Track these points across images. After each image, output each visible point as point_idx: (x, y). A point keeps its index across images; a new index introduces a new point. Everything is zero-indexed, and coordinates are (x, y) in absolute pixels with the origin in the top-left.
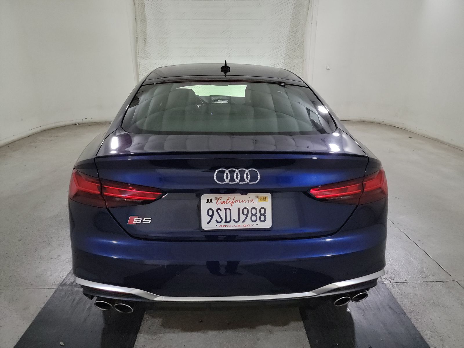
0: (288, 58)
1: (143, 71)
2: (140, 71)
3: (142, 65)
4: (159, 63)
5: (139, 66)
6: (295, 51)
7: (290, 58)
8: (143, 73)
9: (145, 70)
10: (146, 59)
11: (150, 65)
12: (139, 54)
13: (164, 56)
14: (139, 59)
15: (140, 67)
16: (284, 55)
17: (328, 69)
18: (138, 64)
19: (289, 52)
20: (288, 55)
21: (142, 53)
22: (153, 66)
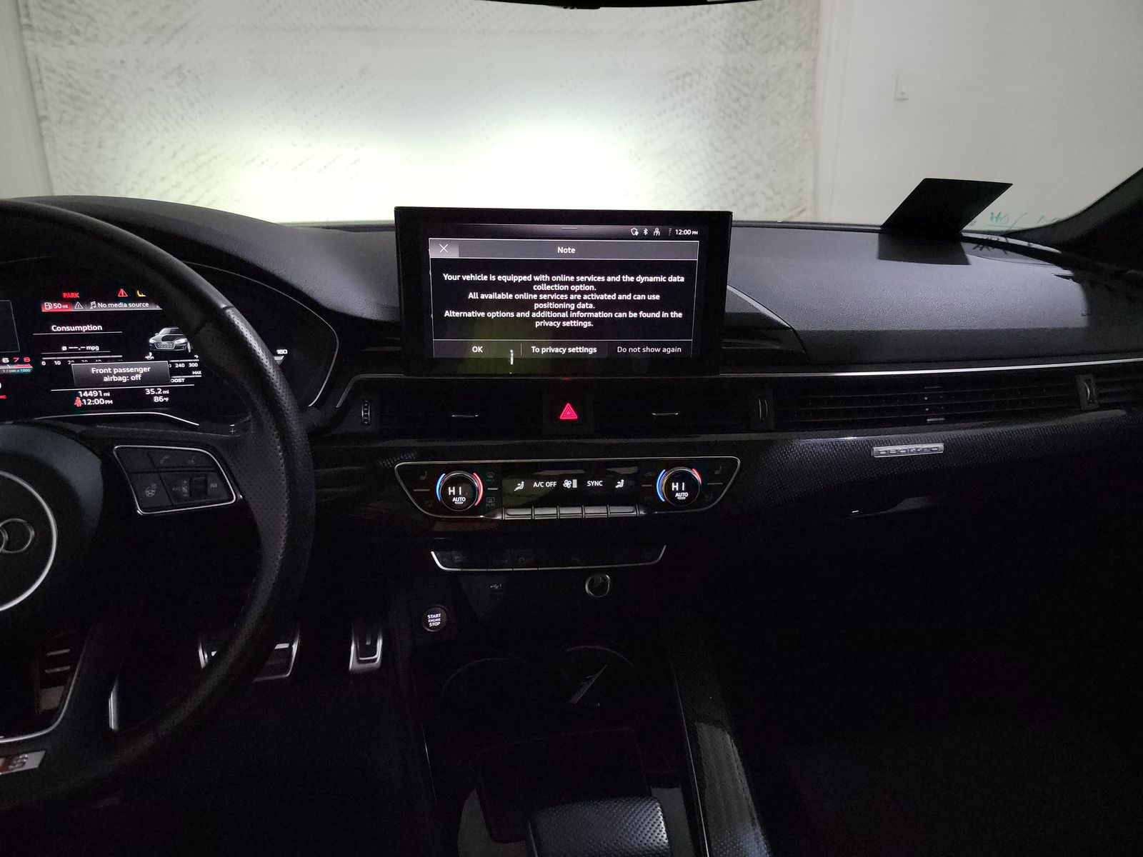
0: (741, 48)
1: (62, 102)
2: (45, 101)
3: (53, 71)
4: (137, 61)
5: (36, 78)
6: (770, 16)
7: (749, 49)
8: (62, 112)
9: (73, 98)
10: (72, 43)
11: (97, 71)
12: (28, 16)
13: (163, 27)
14: (33, 39)
15: (45, 80)
16: (726, 30)
17: (902, 99)
18: (33, 66)
19: (744, 18)
20: (743, 34)
21: (44, 9)
22: (113, 77)
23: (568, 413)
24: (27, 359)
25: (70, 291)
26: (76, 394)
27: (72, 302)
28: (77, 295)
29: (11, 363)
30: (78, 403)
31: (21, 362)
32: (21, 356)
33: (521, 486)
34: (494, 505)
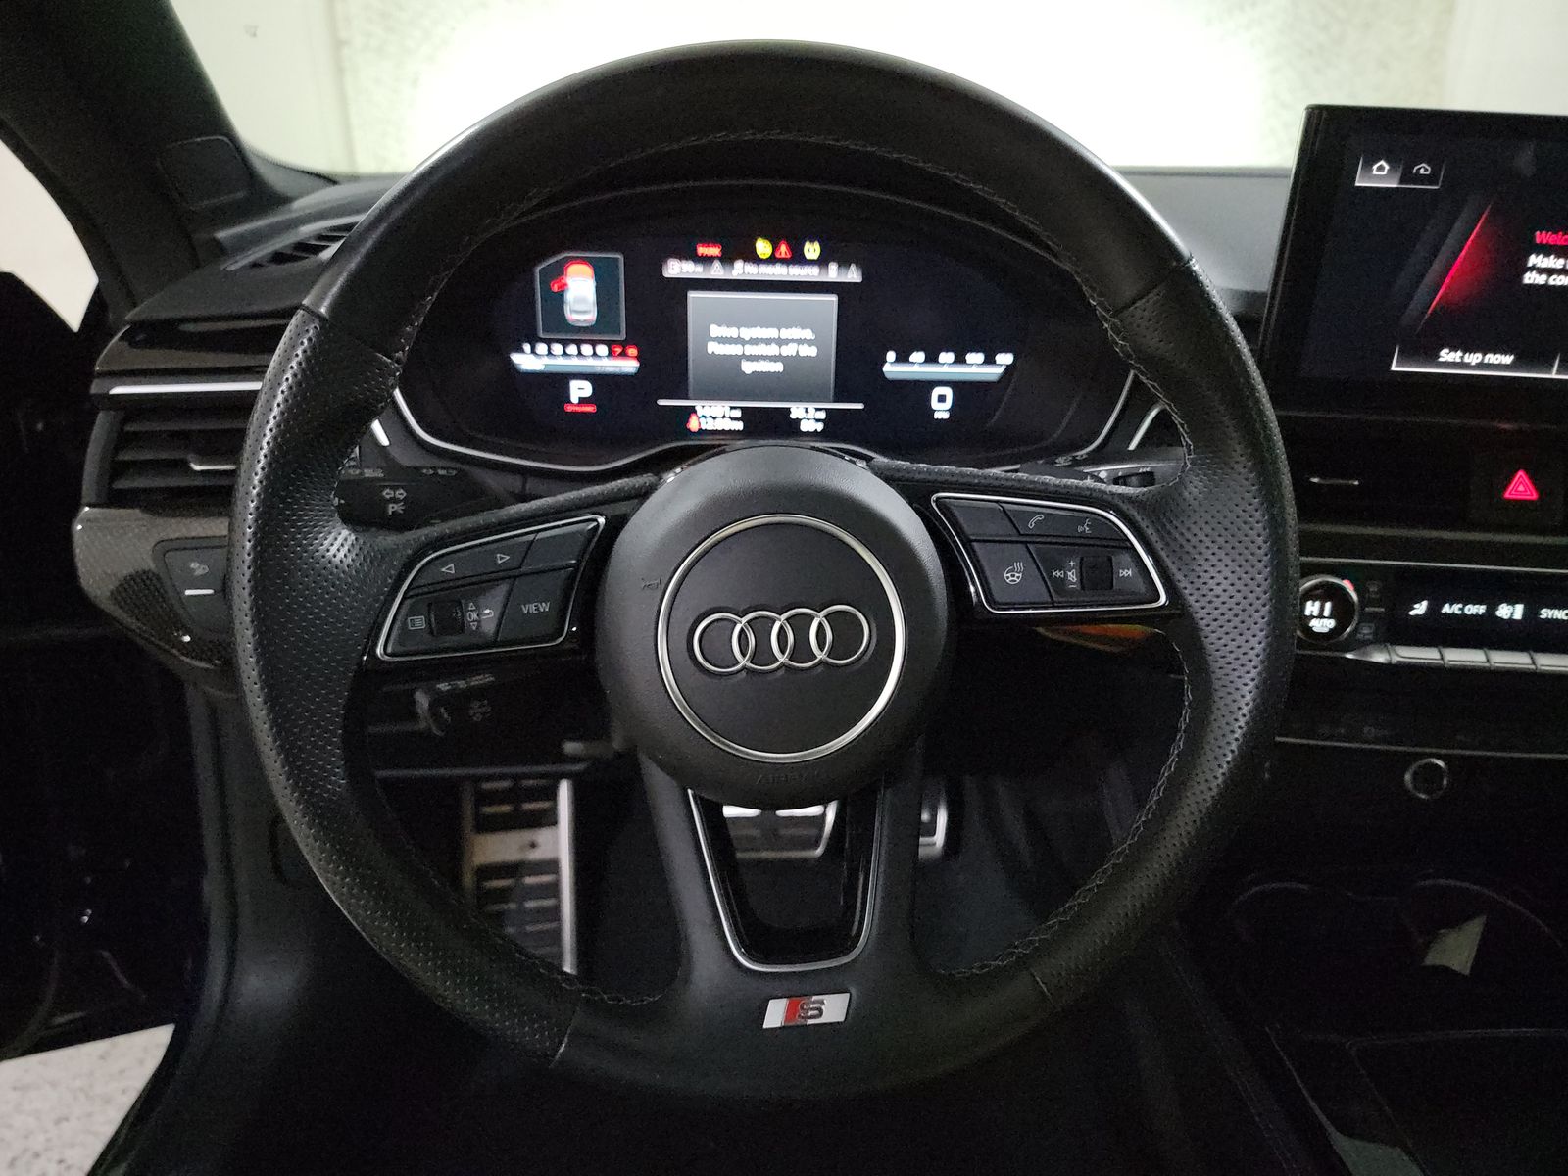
23: (1521, 487)
24: (633, 351)
25: (707, 244)
26: (692, 410)
27: (707, 260)
28: (715, 251)
29: (611, 354)
30: (693, 425)
31: (624, 354)
32: (624, 344)
33: (1420, 609)
34: (1371, 637)
